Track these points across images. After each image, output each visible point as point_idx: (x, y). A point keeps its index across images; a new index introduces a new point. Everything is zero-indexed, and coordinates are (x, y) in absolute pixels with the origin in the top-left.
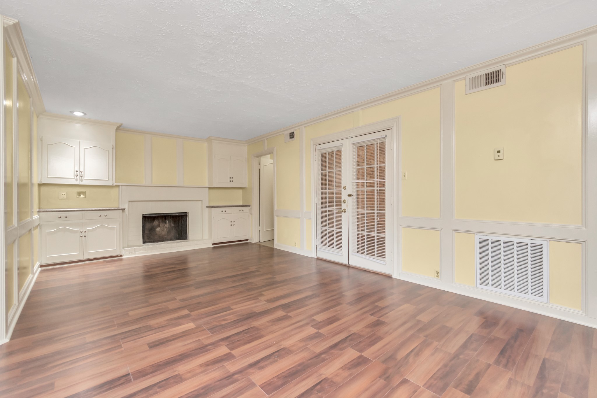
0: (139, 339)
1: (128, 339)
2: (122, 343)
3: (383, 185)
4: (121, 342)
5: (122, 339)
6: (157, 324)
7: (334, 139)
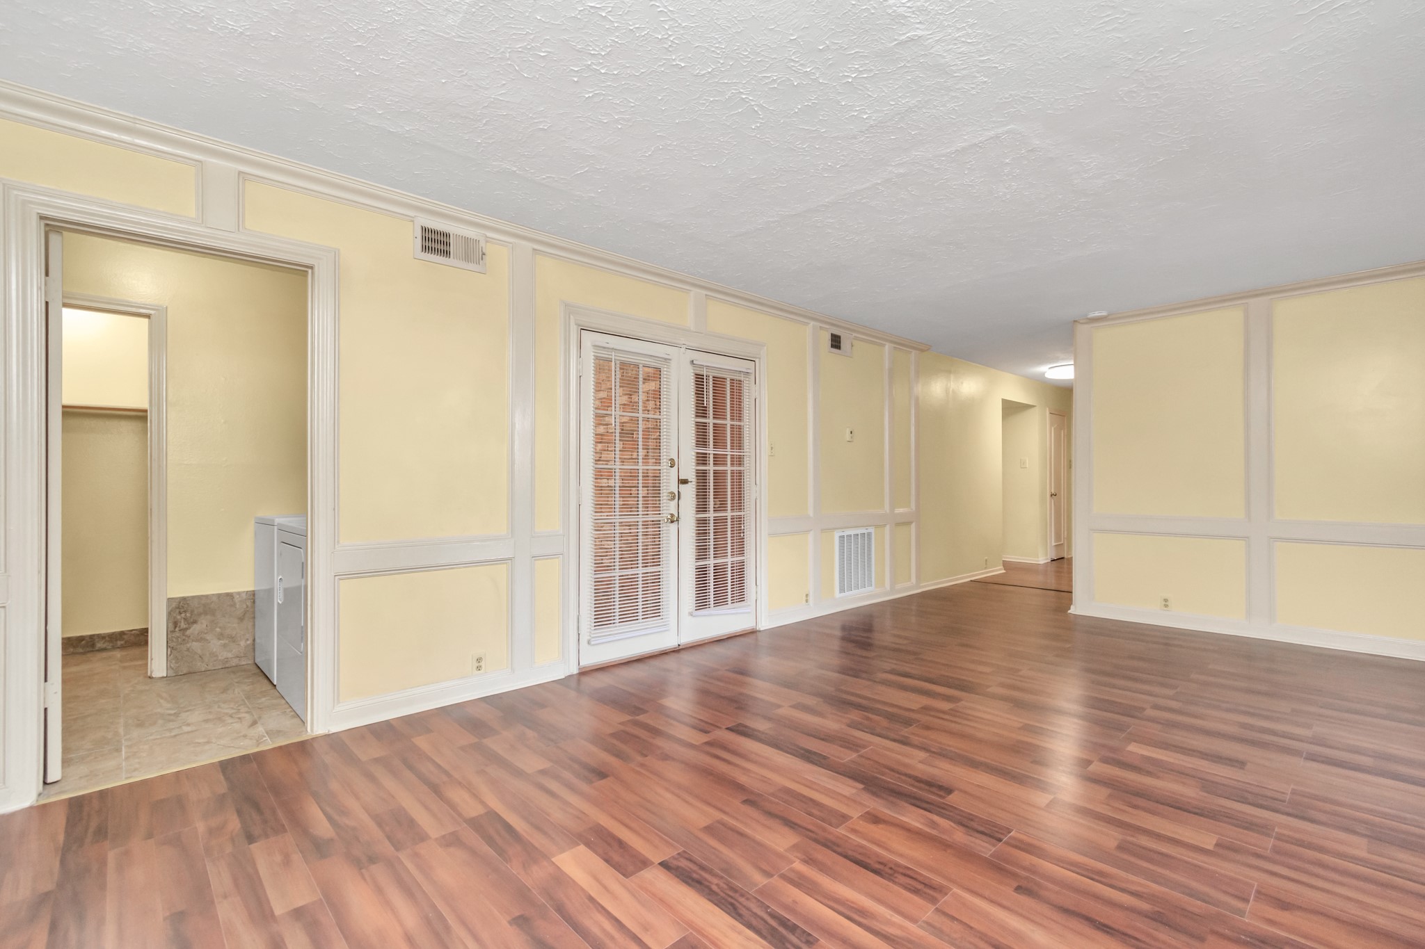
0: (1252, 782)
1: (1269, 794)
2: (1287, 794)
3: (739, 461)
4: (1288, 797)
5: (1284, 801)
6: (1184, 783)
7: (640, 334)
